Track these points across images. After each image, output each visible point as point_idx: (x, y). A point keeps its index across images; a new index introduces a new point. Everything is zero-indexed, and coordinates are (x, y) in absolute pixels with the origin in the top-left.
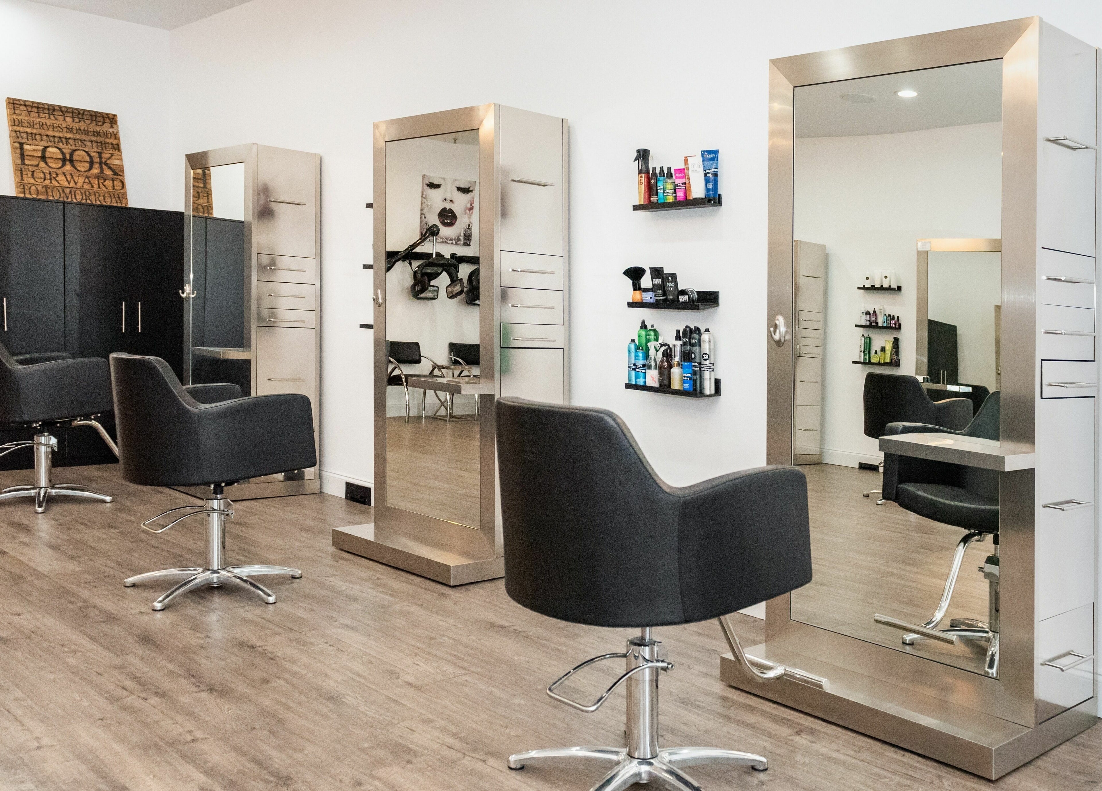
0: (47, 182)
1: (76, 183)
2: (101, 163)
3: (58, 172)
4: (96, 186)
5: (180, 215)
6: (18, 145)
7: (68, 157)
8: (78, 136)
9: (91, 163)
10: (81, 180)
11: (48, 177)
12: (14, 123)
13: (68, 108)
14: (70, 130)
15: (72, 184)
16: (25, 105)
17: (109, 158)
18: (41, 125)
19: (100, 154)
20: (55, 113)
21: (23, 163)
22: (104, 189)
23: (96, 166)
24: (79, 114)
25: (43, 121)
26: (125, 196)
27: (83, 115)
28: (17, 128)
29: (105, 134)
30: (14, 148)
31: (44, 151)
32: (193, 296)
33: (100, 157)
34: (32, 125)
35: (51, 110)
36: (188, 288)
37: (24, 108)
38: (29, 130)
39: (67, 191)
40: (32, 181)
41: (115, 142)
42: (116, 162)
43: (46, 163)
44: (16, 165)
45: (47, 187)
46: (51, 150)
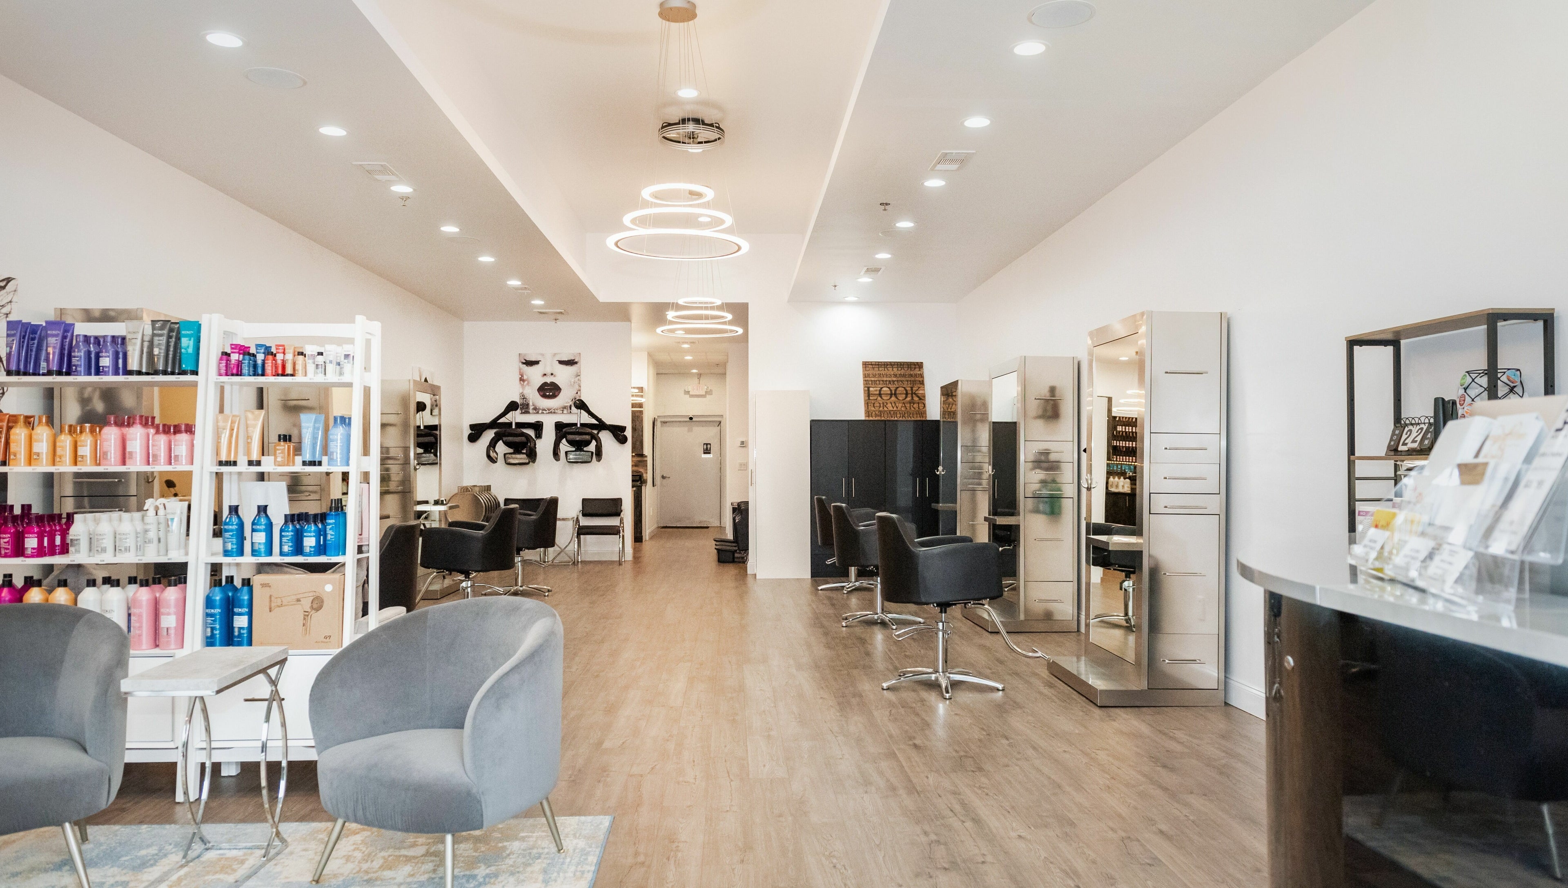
0: (881, 409)
1: (897, 408)
2: (912, 394)
3: (887, 401)
4: (908, 408)
5: (938, 421)
6: (866, 389)
7: (893, 392)
8: (899, 379)
9: (907, 394)
10: (900, 405)
11: (882, 406)
12: (865, 376)
13: (894, 362)
14: (895, 376)
15: (895, 409)
16: (872, 365)
17: (917, 390)
18: (880, 375)
19: (912, 388)
20: (888, 366)
21: (869, 399)
22: (913, 409)
23: (909, 396)
24: (901, 365)
25: (881, 372)
26: (925, 412)
27: (903, 365)
28: (867, 379)
29: (916, 375)
30: (865, 391)
31: (880, 391)
32: (943, 473)
33: (912, 390)
34: (874, 376)
35: (886, 365)
36: (940, 468)
37: (871, 366)
38: (873, 379)
39: (892, 413)
40: (873, 409)
41: (921, 379)
42: (921, 392)
43: (881, 397)
44: (865, 401)
45: (880, 412)
46: (884, 389)
